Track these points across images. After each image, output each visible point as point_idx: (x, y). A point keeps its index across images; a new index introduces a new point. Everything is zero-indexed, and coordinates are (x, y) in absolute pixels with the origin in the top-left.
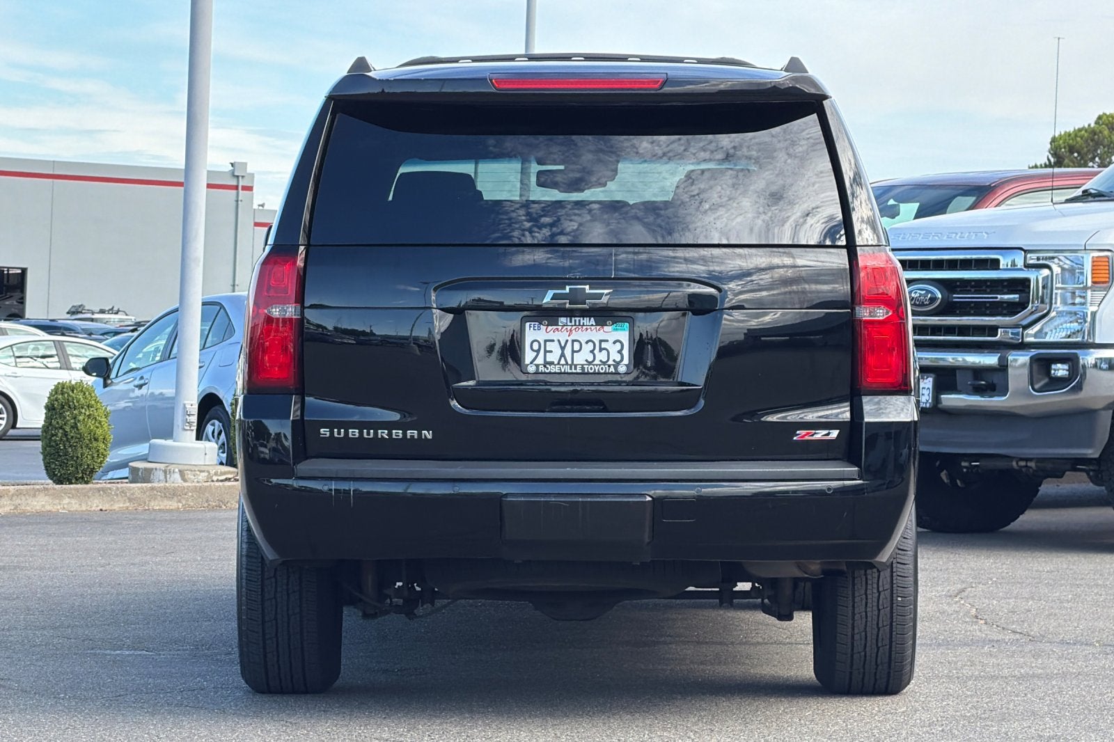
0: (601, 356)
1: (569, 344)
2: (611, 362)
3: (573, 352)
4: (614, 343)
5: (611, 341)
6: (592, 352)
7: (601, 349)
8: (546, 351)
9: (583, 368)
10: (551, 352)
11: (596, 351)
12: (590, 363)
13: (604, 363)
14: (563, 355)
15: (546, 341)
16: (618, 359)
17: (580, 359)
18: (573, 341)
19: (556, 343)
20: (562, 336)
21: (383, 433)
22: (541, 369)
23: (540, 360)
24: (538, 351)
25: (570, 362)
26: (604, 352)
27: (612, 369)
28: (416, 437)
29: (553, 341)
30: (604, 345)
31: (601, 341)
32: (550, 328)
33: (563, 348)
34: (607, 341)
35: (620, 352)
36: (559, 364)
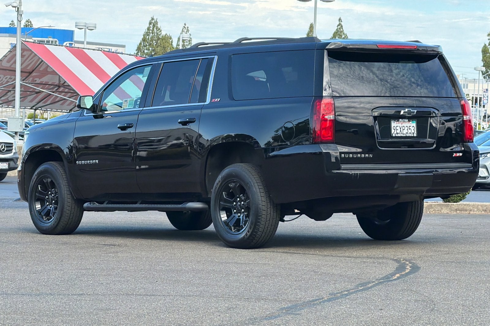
0: (410, 131)
1: (402, 127)
2: (412, 133)
3: (403, 130)
4: (413, 127)
5: (412, 126)
6: (407, 130)
7: (409, 129)
8: (397, 130)
9: (406, 135)
10: (398, 130)
11: (408, 129)
12: (407, 133)
13: (410, 133)
14: (401, 131)
15: (397, 126)
16: (414, 132)
17: (405, 132)
18: (403, 126)
19: (399, 127)
20: (400, 125)
21: (359, 155)
22: (396, 135)
23: (395, 133)
24: (395, 130)
25: (402, 133)
26: (410, 130)
27: (413, 135)
28: (368, 157)
29: (398, 126)
30: (410, 128)
31: (409, 126)
32: (397, 122)
33: (401, 129)
34: (411, 126)
35: (414, 130)
36: (400, 133)
